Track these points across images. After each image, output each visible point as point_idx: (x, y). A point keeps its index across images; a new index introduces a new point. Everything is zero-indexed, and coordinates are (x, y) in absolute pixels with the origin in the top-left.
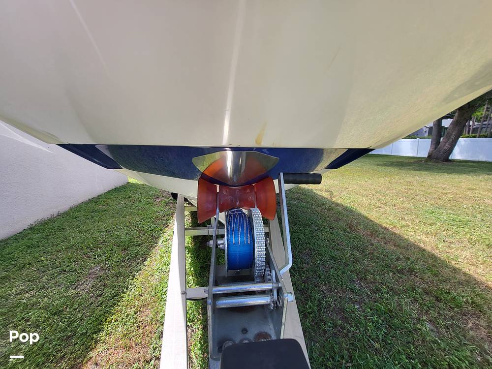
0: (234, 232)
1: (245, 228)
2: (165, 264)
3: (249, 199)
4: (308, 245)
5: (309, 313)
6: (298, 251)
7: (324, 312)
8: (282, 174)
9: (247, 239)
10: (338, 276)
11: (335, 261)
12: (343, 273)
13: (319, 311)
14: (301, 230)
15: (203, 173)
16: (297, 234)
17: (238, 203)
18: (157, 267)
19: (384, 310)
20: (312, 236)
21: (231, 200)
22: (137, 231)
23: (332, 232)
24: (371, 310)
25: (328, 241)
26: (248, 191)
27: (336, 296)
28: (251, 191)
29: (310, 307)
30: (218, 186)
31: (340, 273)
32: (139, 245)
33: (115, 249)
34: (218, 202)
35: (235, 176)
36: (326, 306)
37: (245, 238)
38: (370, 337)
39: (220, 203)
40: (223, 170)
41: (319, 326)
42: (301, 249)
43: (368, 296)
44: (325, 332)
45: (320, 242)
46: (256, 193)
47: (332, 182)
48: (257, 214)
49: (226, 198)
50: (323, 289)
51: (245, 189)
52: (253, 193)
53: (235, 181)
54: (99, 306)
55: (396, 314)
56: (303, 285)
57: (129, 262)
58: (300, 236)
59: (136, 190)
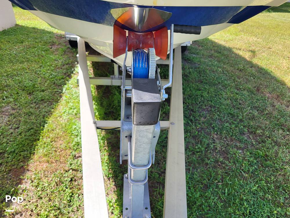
0: (137, 61)
1: (144, 59)
2: (71, 109)
3: (149, 42)
4: (210, 102)
5: (197, 152)
6: (198, 106)
7: (210, 152)
8: (173, 25)
9: (145, 64)
10: (231, 129)
11: (232, 117)
12: (236, 127)
13: (206, 152)
14: (205, 88)
15: (116, 20)
16: (200, 92)
17: (141, 45)
18: (65, 110)
19: (262, 155)
20: (216, 95)
21: (137, 43)
22: (39, 78)
23: (238, 92)
24: (250, 154)
25: (230, 100)
26: (149, 37)
27: (224, 143)
28: (151, 37)
29: (199, 148)
30: (127, 31)
31: (233, 126)
32: (43, 91)
33: (20, 92)
34: (127, 43)
35: (140, 24)
36: (213, 149)
37: (144, 64)
38: (242, 170)
39: (128, 44)
40: (131, 19)
41: (203, 160)
42: (201, 105)
43: (253, 145)
44: (207, 164)
45: (222, 100)
46: (154, 39)
47: (255, 39)
48: (153, 51)
49: (133, 41)
50: (213, 137)
51: (147, 35)
52: (152, 39)
53: (140, 28)
54: (19, 135)
55: (271, 158)
56: (197, 132)
57: (37, 104)
58: (203, 94)
59: (28, 35)
